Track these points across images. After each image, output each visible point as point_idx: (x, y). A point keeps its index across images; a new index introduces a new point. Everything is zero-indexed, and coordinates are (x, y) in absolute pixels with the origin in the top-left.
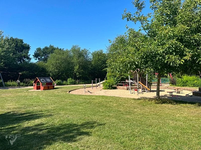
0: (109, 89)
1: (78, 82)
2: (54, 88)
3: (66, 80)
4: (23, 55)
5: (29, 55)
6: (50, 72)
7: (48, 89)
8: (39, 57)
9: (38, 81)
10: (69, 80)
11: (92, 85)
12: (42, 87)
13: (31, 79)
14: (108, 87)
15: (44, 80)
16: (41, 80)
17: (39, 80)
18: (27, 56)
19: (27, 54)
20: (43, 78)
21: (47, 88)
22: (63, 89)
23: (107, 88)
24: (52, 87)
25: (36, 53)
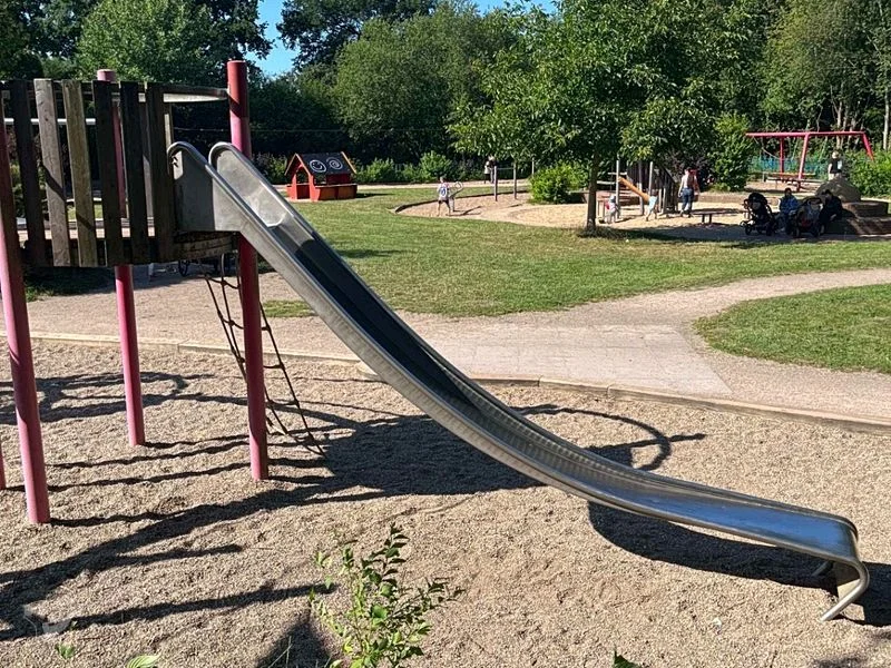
0: (550, 200)
1: (468, 168)
2: (357, 195)
3: (416, 161)
4: (235, 27)
5: (263, 27)
6: (350, 125)
7: (337, 196)
8: (305, 34)
9: (302, 168)
10: (429, 160)
11: (494, 185)
12: (315, 191)
13: (277, 157)
14: (547, 196)
15: (319, 162)
16: (311, 165)
17: (302, 165)
18: (252, 34)
19: (252, 21)
20: (317, 155)
21: (332, 194)
22: (386, 200)
23: (545, 199)
24: (350, 192)
25: (292, 13)
